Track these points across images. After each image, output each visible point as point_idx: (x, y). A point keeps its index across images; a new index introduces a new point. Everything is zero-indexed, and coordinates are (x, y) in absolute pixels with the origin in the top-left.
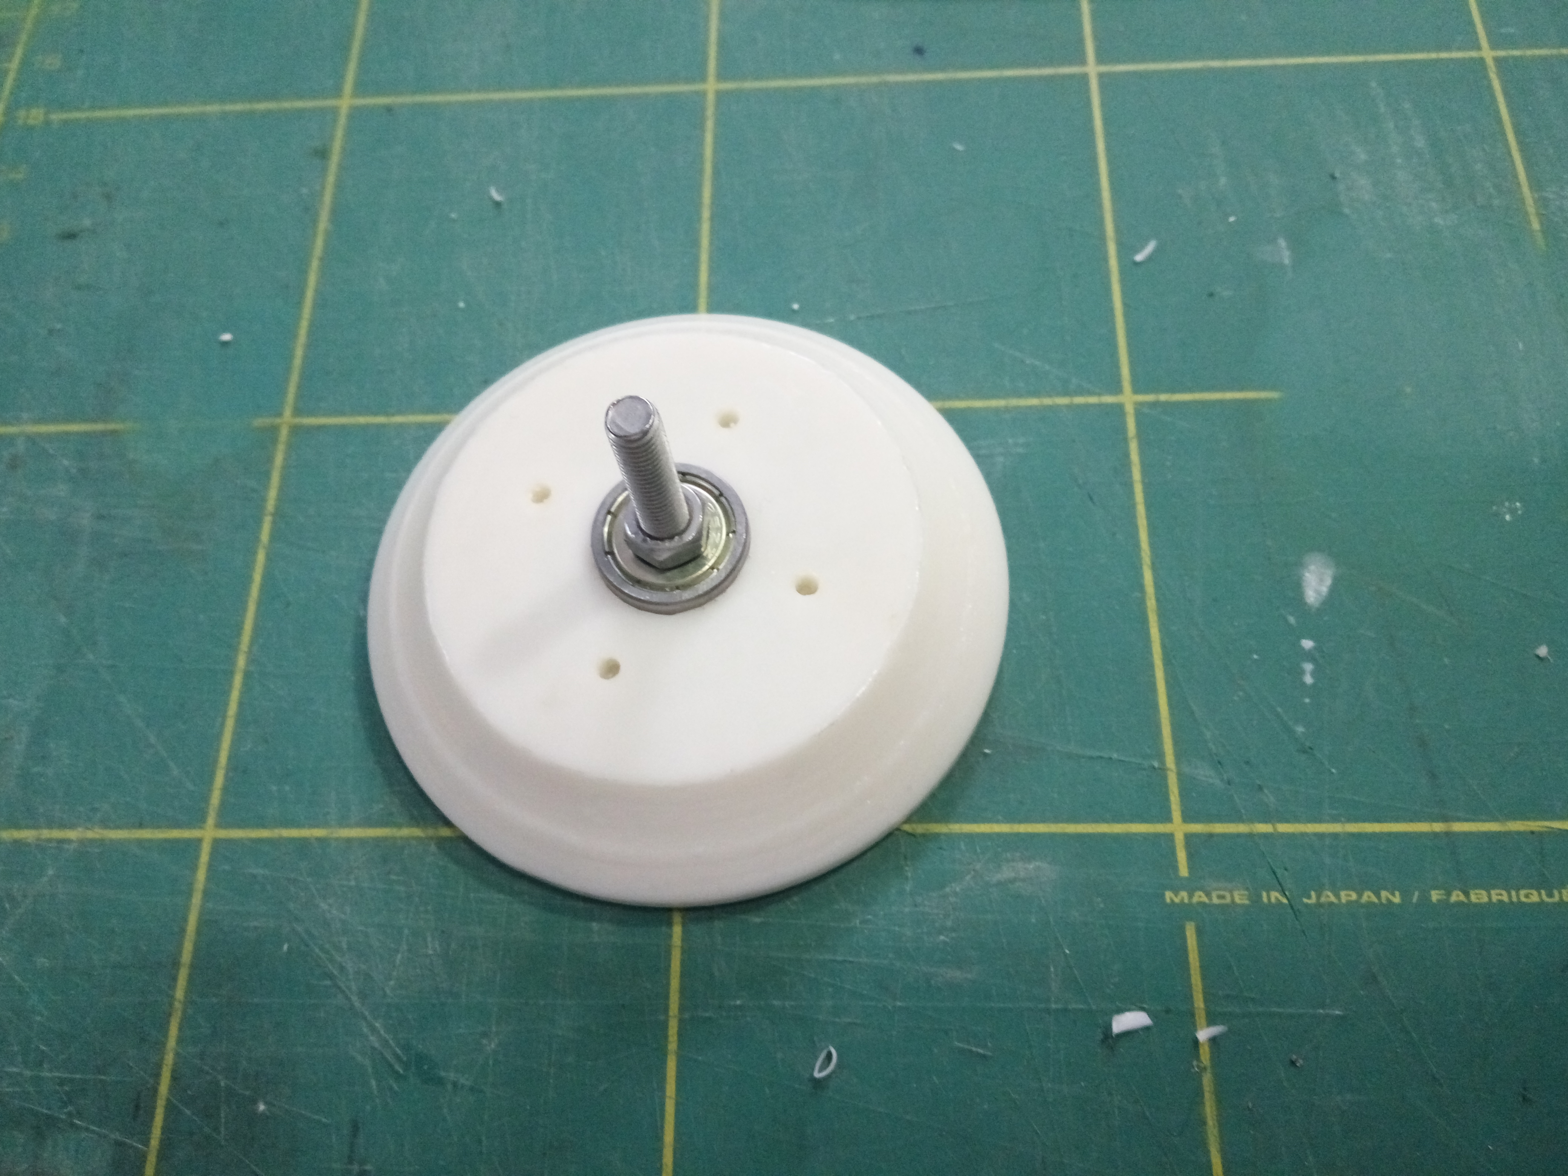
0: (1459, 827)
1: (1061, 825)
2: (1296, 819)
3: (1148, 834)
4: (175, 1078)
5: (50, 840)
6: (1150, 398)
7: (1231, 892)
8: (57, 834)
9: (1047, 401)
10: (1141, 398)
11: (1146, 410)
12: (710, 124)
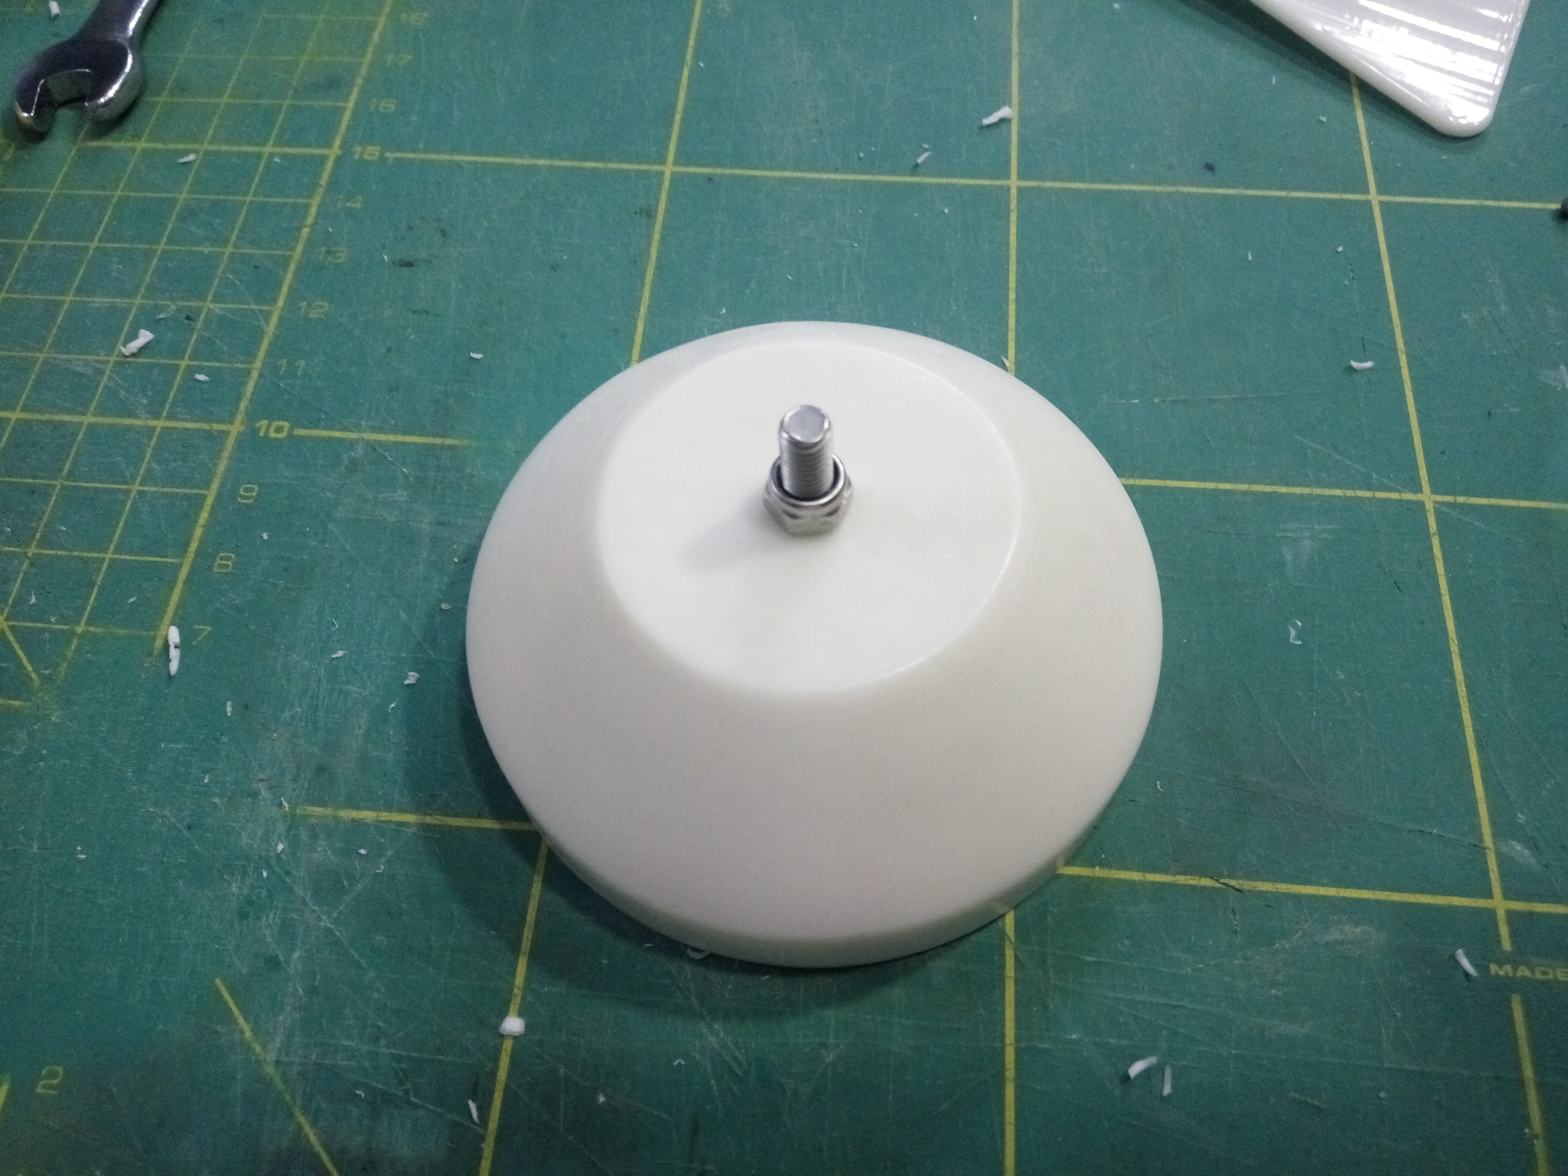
1: (1386, 893)
3: (1469, 907)
4: (514, 1064)
6: (1449, 499)
8: (396, 817)
9: (1350, 493)
10: (1439, 498)
11: (1444, 509)
12: (1013, 217)
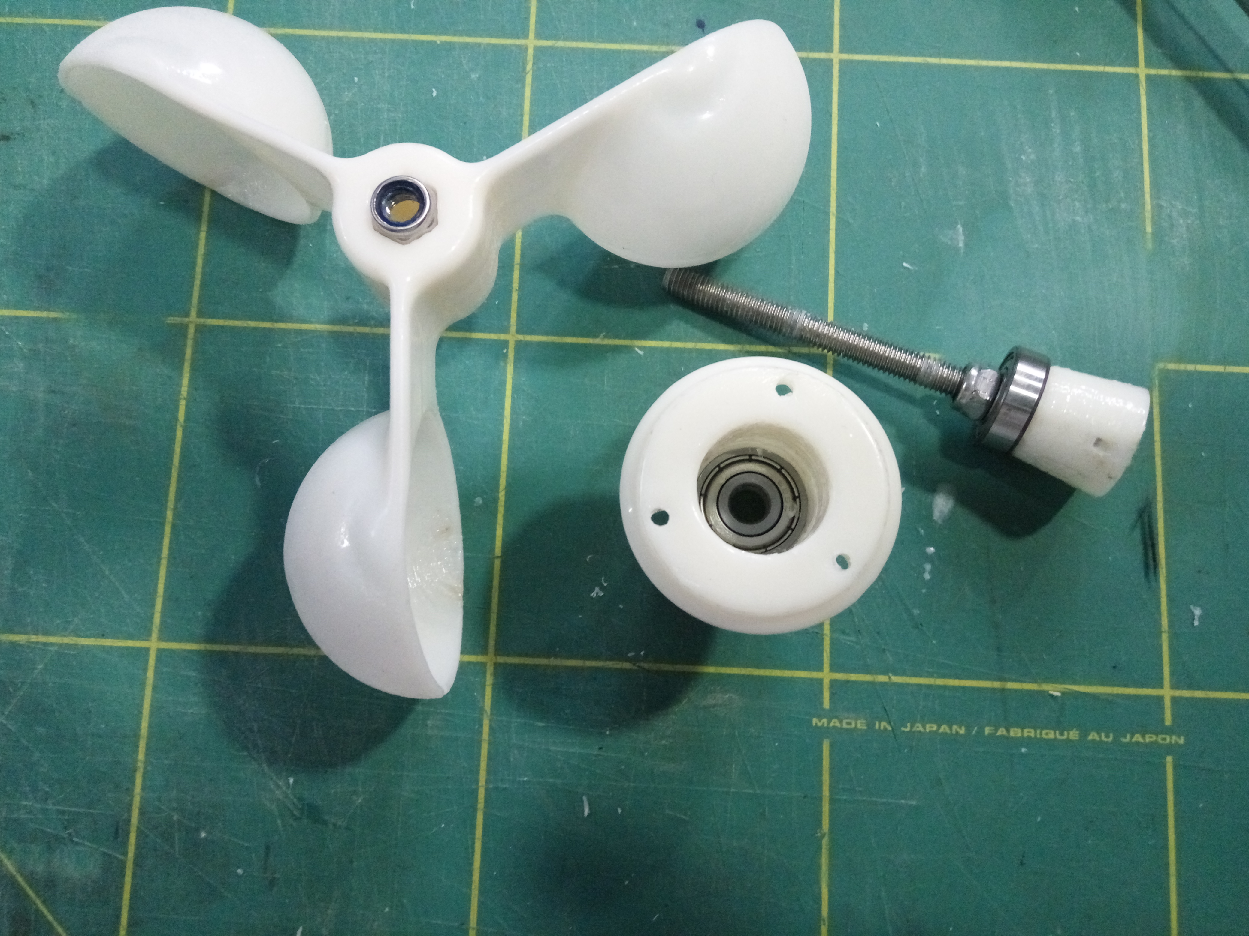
0: (1011, 685)
1: (749, 669)
2: (904, 673)
3: (805, 678)
4: (142, 813)
5: (37, 643)
7: (856, 720)
8: (42, 639)
9: (772, 349)
11: (841, 361)
12: (529, 78)
